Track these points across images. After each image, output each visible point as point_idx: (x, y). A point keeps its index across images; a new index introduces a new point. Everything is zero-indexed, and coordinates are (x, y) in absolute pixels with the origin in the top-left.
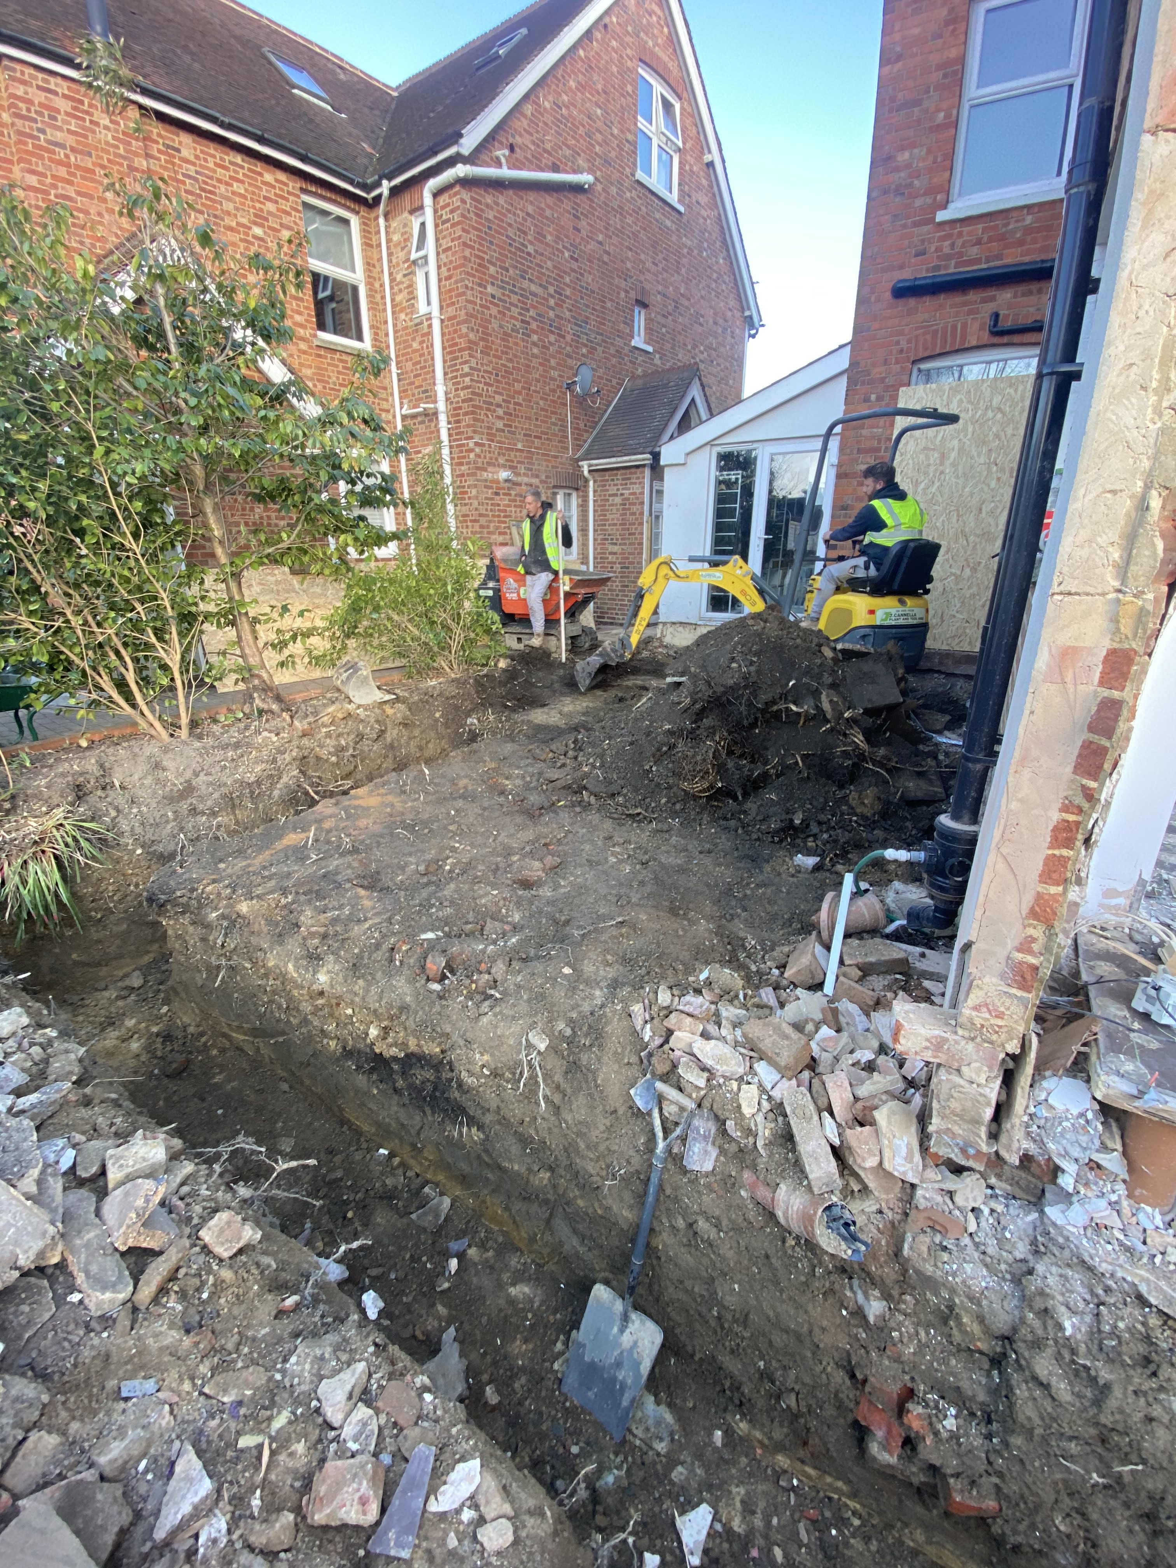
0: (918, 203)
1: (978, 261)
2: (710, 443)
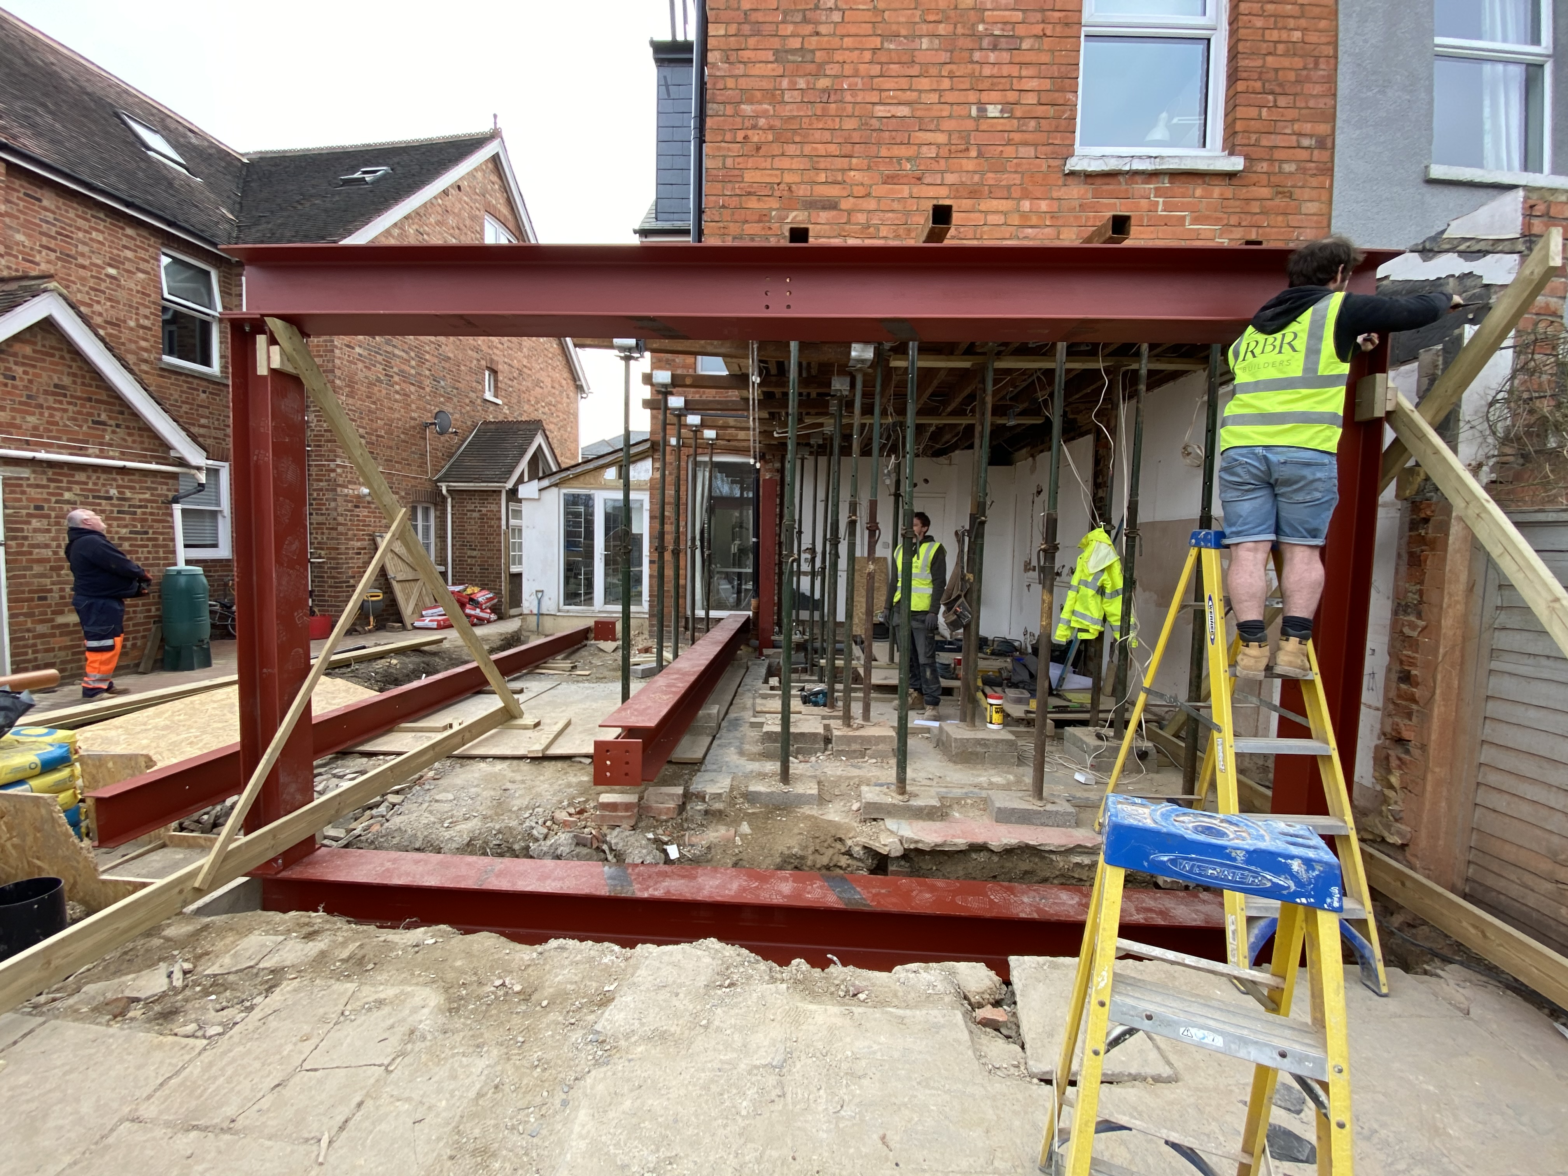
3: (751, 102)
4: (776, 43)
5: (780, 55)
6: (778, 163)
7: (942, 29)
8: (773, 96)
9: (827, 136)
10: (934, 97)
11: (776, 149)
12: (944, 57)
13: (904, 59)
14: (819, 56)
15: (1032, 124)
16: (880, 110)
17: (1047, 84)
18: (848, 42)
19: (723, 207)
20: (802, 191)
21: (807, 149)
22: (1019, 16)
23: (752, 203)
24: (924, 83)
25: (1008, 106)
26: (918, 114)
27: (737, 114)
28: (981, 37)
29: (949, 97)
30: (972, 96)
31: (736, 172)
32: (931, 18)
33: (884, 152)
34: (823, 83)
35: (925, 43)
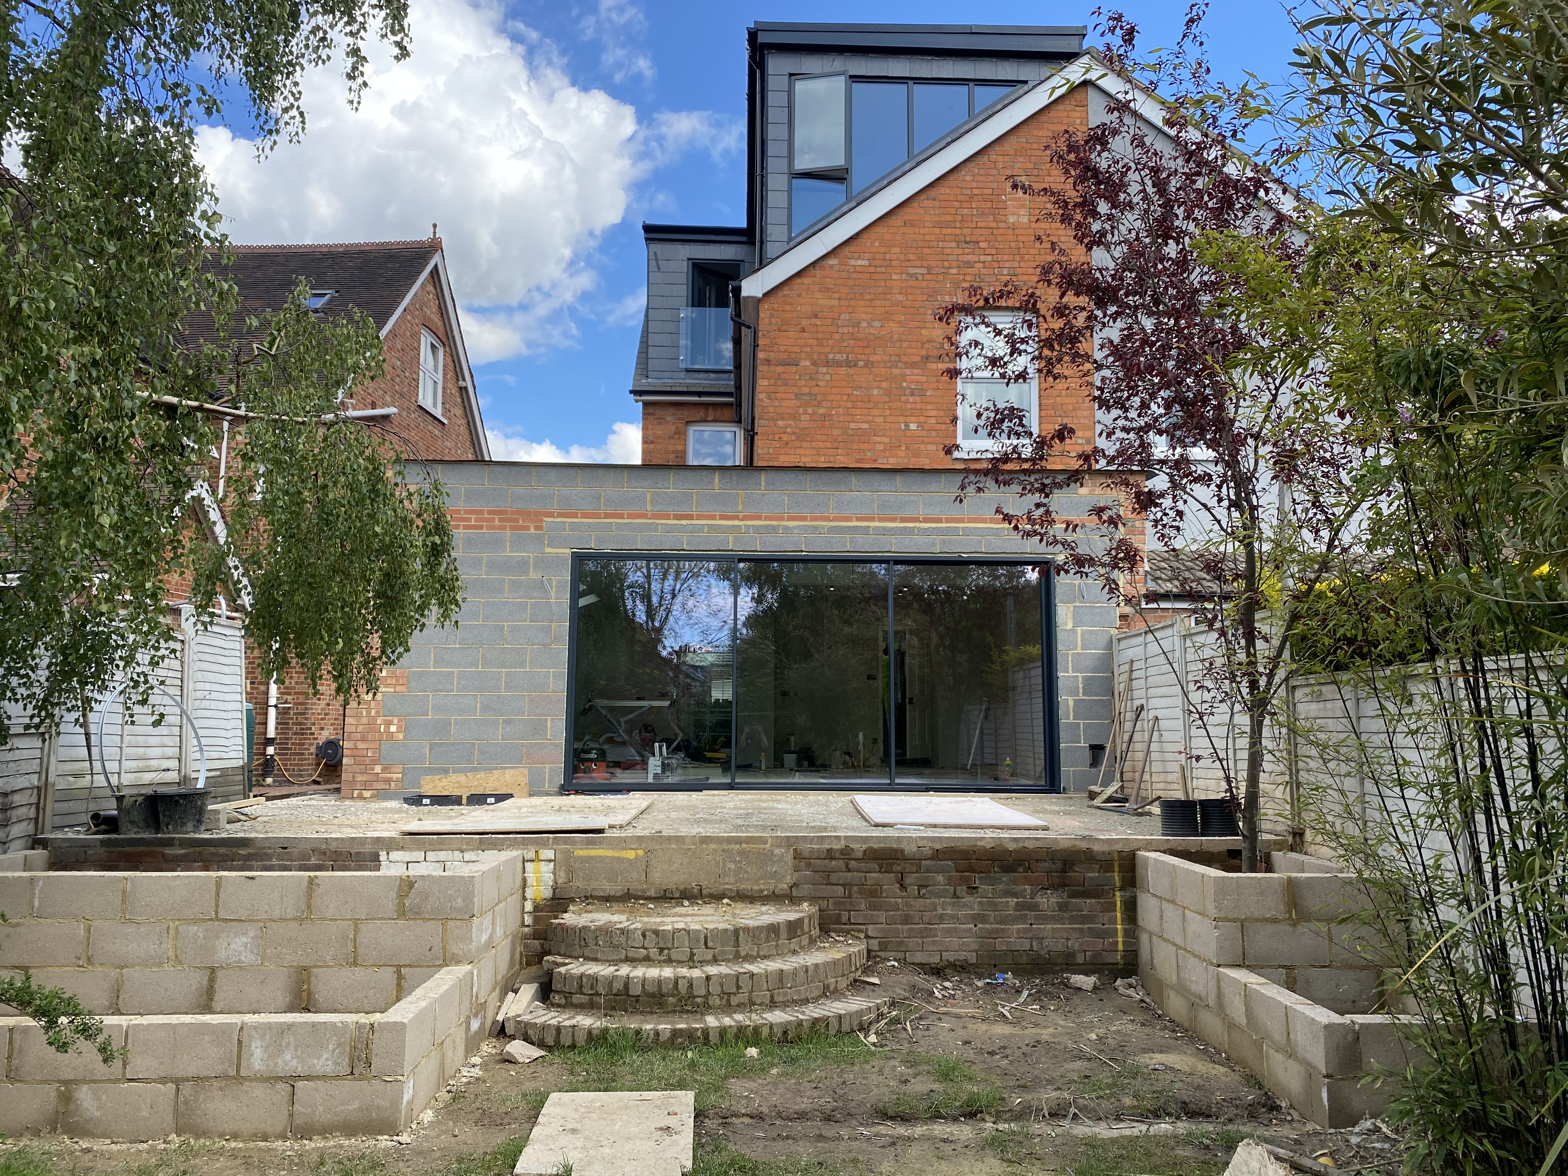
3: (782, 419)
4: (796, 390)
5: (798, 396)
6: (798, 451)
7: (884, 385)
8: (795, 417)
9: (824, 438)
10: (881, 419)
11: (797, 444)
12: (886, 399)
13: (865, 399)
14: (819, 398)
16: (853, 425)
17: (942, 413)
18: (834, 390)
22: (925, 378)
24: (876, 412)
25: (920, 424)
26: (873, 427)
27: (774, 426)
28: (905, 389)
29: (890, 419)
30: (901, 419)
32: (878, 379)
33: (855, 446)
34: (821, 411)
35: (875, 392)
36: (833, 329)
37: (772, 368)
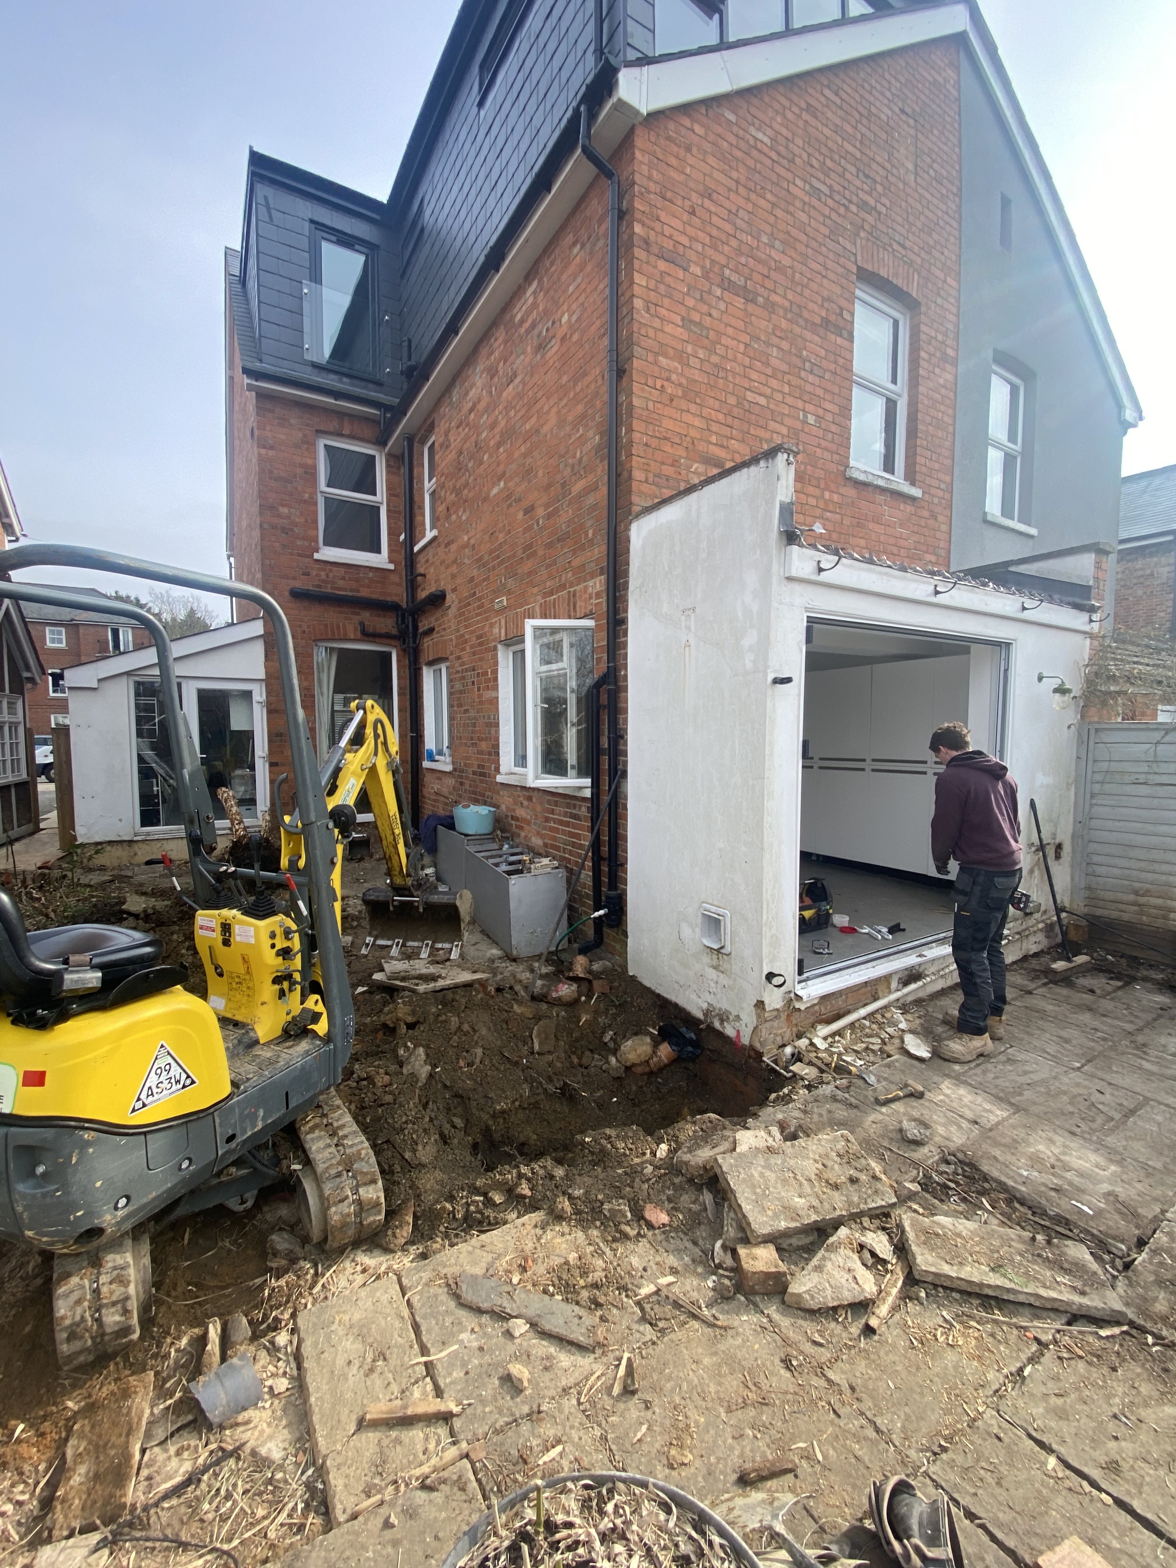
0: (299, 543)
1: (345, 590)
2: (128, 674)
3: (666, 356)
4: (683, 311)
5: (687, 322)
6: (687, 417)
7: (783, 344)
8: (681, 357)
9: (717, 405)
10: (780, 397)
11: (684, 405)
12: (785, 368)
13: (764, 359)
14: (712, 335)
15: (830, 436)
16: (750, 396)
17: (836, 409)
18: (730, 331)
19: (646, 445)
20: (701, 447)
21: (705, 411)
22: (823, 353)
23: (667, 448)
24: (774, 383)
25: (818, 419)
26: (772, 406)
27: (656, 363)
28: (804, 360)
29: (789, 400)
30: (800, 404)
31: (655, 416)
32: (778, 333)
34: (715, 359)
35: (775, 352)
36: (728, 228)
37: (653, 259)
